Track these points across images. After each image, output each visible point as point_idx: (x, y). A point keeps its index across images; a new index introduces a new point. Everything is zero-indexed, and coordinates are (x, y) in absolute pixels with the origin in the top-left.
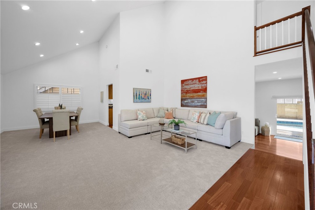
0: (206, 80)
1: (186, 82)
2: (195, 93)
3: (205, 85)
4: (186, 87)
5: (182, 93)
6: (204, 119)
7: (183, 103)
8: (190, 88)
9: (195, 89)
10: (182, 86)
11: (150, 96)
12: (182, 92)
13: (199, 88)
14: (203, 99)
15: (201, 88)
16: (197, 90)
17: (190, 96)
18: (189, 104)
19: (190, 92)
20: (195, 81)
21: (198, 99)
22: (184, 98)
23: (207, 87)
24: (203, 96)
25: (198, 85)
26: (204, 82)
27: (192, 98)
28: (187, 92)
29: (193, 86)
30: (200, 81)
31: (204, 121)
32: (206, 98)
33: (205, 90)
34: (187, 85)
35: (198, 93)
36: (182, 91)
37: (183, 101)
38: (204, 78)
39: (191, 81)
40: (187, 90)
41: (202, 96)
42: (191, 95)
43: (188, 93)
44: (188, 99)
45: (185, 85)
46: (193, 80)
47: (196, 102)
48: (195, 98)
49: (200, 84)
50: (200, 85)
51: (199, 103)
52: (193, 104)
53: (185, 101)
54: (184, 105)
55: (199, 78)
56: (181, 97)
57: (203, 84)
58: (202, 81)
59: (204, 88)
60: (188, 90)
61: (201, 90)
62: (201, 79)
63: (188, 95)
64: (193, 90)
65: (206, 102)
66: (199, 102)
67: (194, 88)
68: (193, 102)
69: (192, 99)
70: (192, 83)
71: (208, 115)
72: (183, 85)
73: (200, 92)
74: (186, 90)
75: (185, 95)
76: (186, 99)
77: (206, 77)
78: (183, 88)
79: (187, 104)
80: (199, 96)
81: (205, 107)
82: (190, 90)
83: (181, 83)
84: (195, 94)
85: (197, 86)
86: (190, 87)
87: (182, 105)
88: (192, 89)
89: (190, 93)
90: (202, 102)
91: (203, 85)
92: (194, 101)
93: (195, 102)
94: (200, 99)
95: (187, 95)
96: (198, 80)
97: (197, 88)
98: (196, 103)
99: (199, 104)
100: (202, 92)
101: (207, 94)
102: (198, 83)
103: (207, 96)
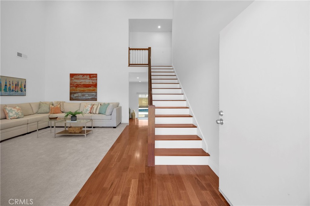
1: (76, 76)
2: (86, 87)
3: (96, 81)
4: (76, 81)
5: (70, 87)
6: (96, 109)
7: (72, 96)
8: (81, 83)
9: (86, 84)
10: (71, 80)
11: (25, 87)
12: (71, 86)
13: (90, 84)
14: (94, 93)
15: (92, 84)
16: (87, 85)
17: (80, 90)
18: (79, 98)
19: (81, 86)
20: (85, 76)
21: (89, 93)
22: (74, 91)
23: (97, 83)
24: (94, 90)
25: (89, 81)
26: (95, 78)
27: (84, 91)
28: (77, 86)
29: (84, 80)
30: (90, 77)
31: (96, 111)
32: (97, 92)
33: (95, 85)
34: (76, 79)
35: (88, 87)
36: (71, 84)
37: (73, 95)
38: (95, 75)
39: (81, 76)
40: (78, 84)
41: (92, 91)
42: (82, 89)
43: (79, 87)
44: (78, 93)
45: (75, 79)
46: (84, 75)
47: (87, 95)
48: (86, 92)
49: (91, 79)
50: (91, 81)
51: (89, 96)
52: (84, 97)
53: (75, 95)
54: (74, 98)
55: (90, 75)
56: (70, 91)
57: (94, 80)
58: (93, 77)
59: (95, 83)
60: (79, 84)
61: (92, 85)
62: (92, 76)
63: (78, 89)
64: (84, 84)
65: (96, 96)
66: (89, 95)
68: (83, 95)
69: (82, 92)
71: (99, 106)
72: (73, 79)
73: (91, 87)
74: (76, 84)
75: (75, 89)
76: (76, 92)
77: (96, 74)
78: (73, 82)
80: (90, 90)
81: (96, 100)
82: (80, 84)
83: (70, 77)
84: (86, 89)
85: (88, 81)
86: (80, 82)
87: (71, 99)
89: (80, 87)
90: (93, 96)
91: (94, 81)
92: (85, 95)
93: (86, 96)
94: (91, 93)
96: (88, 76)
97: (88, 83)
98: (87, 96)
99: (90, 97)
100: (93, 87)
101: (97, 89)
102: (89, 79)
103: (97, 91)
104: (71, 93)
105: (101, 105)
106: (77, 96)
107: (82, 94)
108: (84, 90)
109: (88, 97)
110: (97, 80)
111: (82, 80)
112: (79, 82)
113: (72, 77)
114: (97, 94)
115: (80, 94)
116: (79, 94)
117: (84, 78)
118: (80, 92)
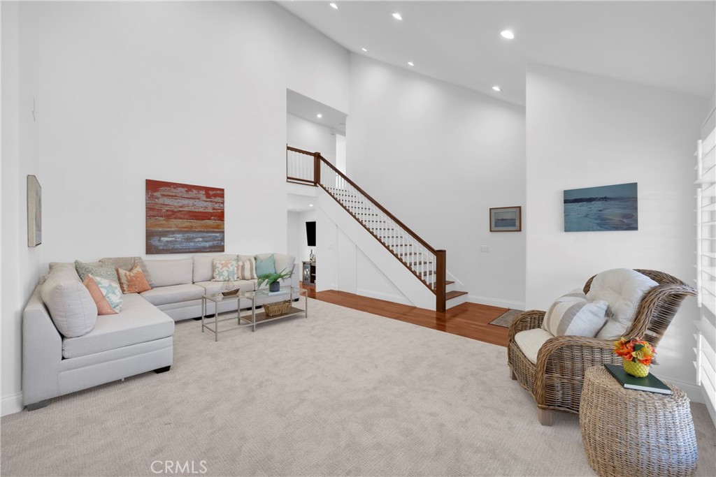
0: (222, 196)
1: (168, 188)
2: (198, 219)
3: (222, 205)
4: (167, 201)
5: (148, 216)
6: (251, 270)
7: (155, 242)
8: (181, 207)
9: (197, 210)
10: (150, 197)
12: (152, 213)
13: (206, 211)
14: (218, 234)
15: (212, 211)
16: (199, 214)
17: (181, 225)
18: (178, 246)
19: (182, 216)
20: (195, 191)
22: (160, 229)
23: (223, 210)
24: (217, 227)
25: (206, 204)
26: (219, 199)
27: (189, 230)
28: (171, 215)
29: (191, 202)
30: (208, 196)
32: (223, 232)
33: (221, 216)
34: (170, 196)
35: (203, 220)
36: (149, 209)
37: (156, 239)
38: (219, 192)
39: (183, 190)
40: (172, 211)
41: (214, 228)
42: (186, 223)
43: (175, 218)
44: (173, 232)
45: (163, 195)
46: (190, 188)
47: (201, 239)
48: (195, 232)
49: (211, 201)
50: (210, 205)
51: (206, 241)
52: (192, 244)
53: (164, 239)
54: (161, 248)
55: (207, 190)
56: (146, 227)
57: (217, 203)
58: (215, 196)
59: (219, 211)
60: (176, 210)
61: (212, 214)
62: (211, 193)
63: (174, 223)
64: (190, 212)
65: (223, 240)
66: (206, 239)
67: (193, 209)
68: (189, 240)
69: (187, 232)
70: (189, 197)
71: (254, 261)
72: (157, 194)
73: (209, 219)
74: (167, 211)
75: (164, 222)
76: (169, 232)
77: (223, 190)
78: (157, 204)
79: (171, 246)
80: (207, 227)
82: (180, 211)
84: (195, 223)
85: (202, 205)
86: (180, 204)
88: (186, 209)
89: (180, 218)
91: (217, 205)
92: (193, 238)
93: (196, 240)
94: (210, 234)
95: (170, 222)
96: (204, 192)
97: (201, 210)
98: (199, 241)
99: (207, 244)
100: (214, 219)
101: (223, 224)
102: (204, 198)
103: (224, 228)
104: (149, 235)
105: (255, 259)
106: (171, 242)
107: (186, 235)
108: (192, 227)
109: (203, 244)
110: (223, 203)
111: (186, 202)
112: (176, 204)
113: (156, 190)
114: (224, 236)
115: (179, 236)
116: (177, 235)
117: (192, 196)
118: (179, 232)
